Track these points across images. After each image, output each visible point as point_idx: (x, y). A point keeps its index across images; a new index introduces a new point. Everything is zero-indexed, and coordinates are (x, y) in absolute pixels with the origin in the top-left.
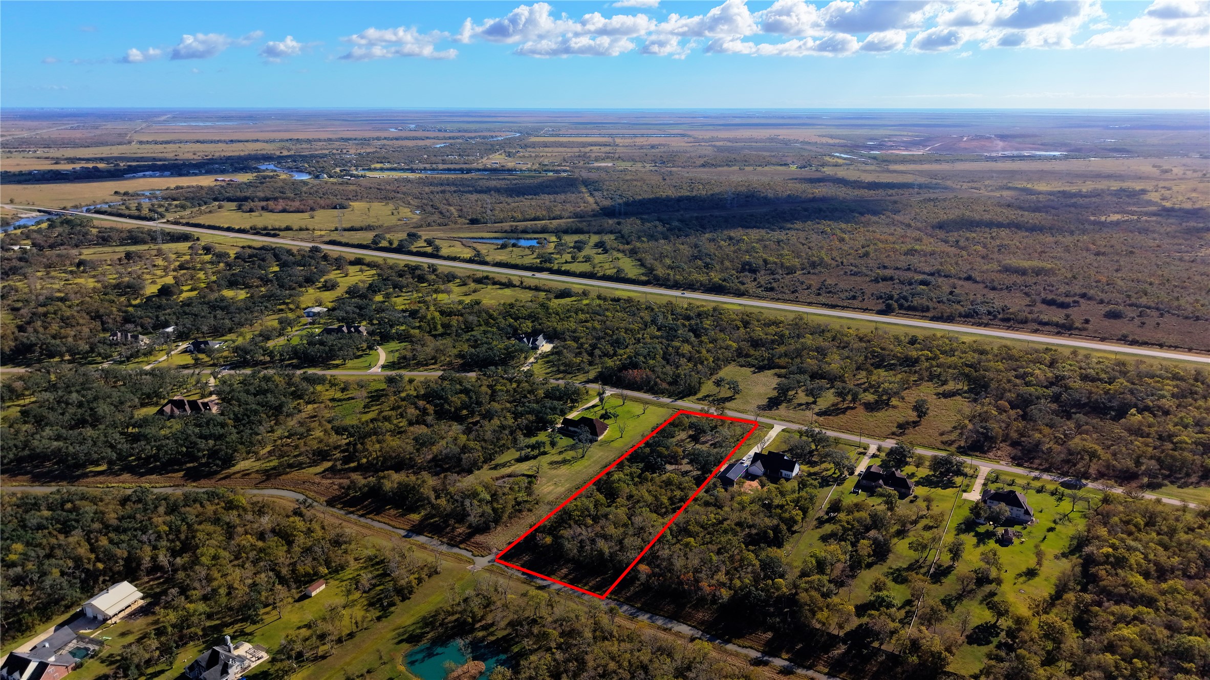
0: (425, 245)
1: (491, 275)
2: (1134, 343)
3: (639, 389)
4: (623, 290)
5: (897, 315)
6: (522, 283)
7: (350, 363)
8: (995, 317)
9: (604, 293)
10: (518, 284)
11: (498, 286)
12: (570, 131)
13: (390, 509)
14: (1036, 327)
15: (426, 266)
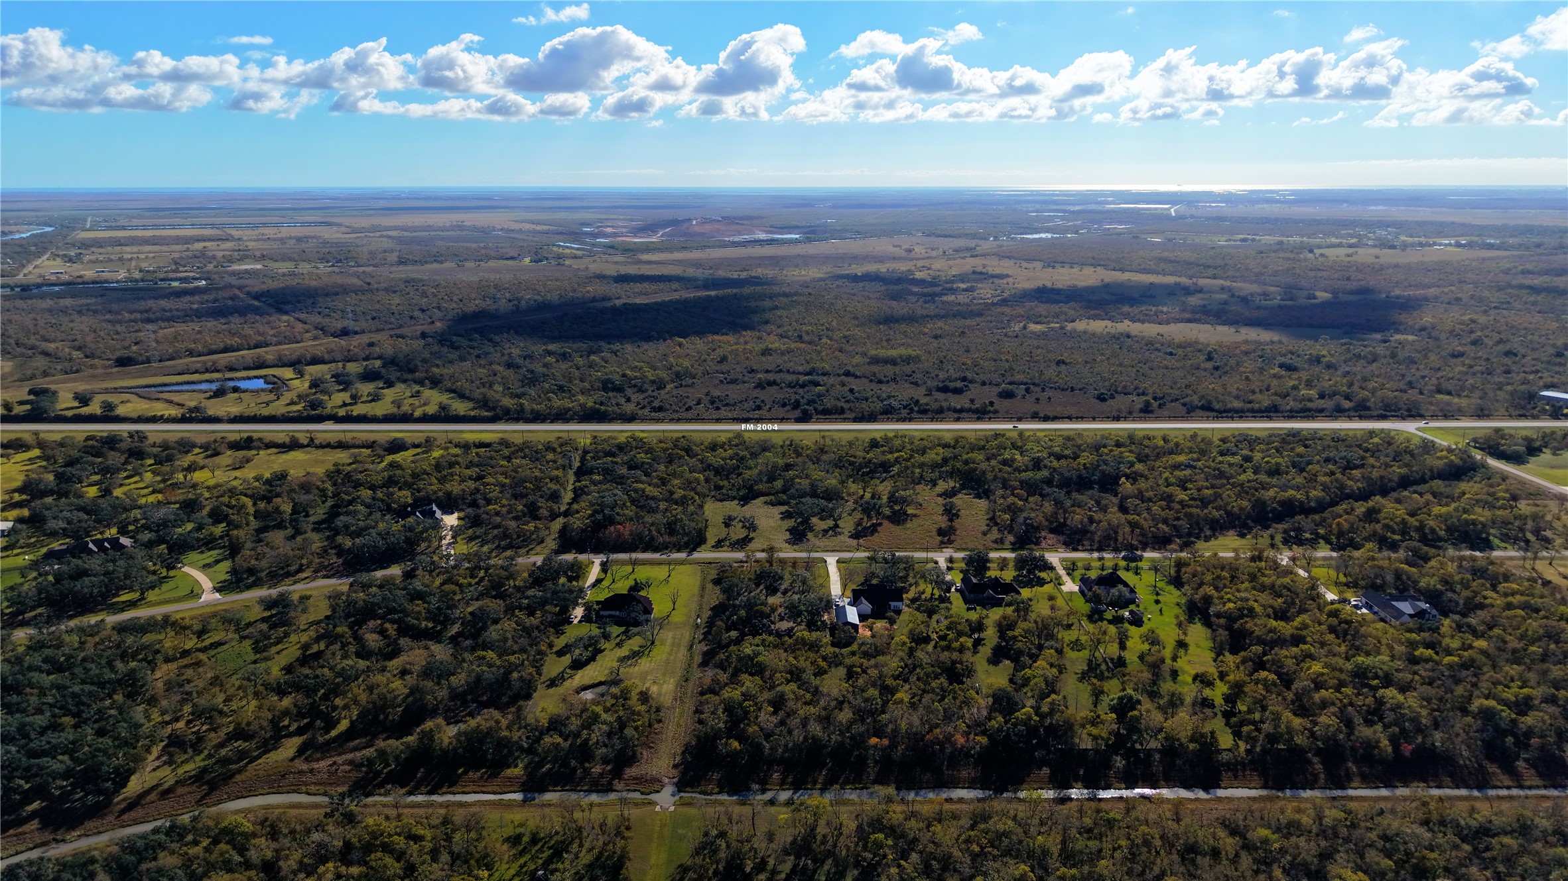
0: (76, 404)
1: (255, 436)
2: (1046, 419)
3: (633, 549)
4: (472, 431)
5: (818, 421)
6: (312, 440)
7: (152, 596)
8: (912, 410)
9: (456, 438)
10: (305, 442)
11: (274, 450)
12: (135, 222)
13: (465, 772)
14: (956, 415)
15: (126, 435)
